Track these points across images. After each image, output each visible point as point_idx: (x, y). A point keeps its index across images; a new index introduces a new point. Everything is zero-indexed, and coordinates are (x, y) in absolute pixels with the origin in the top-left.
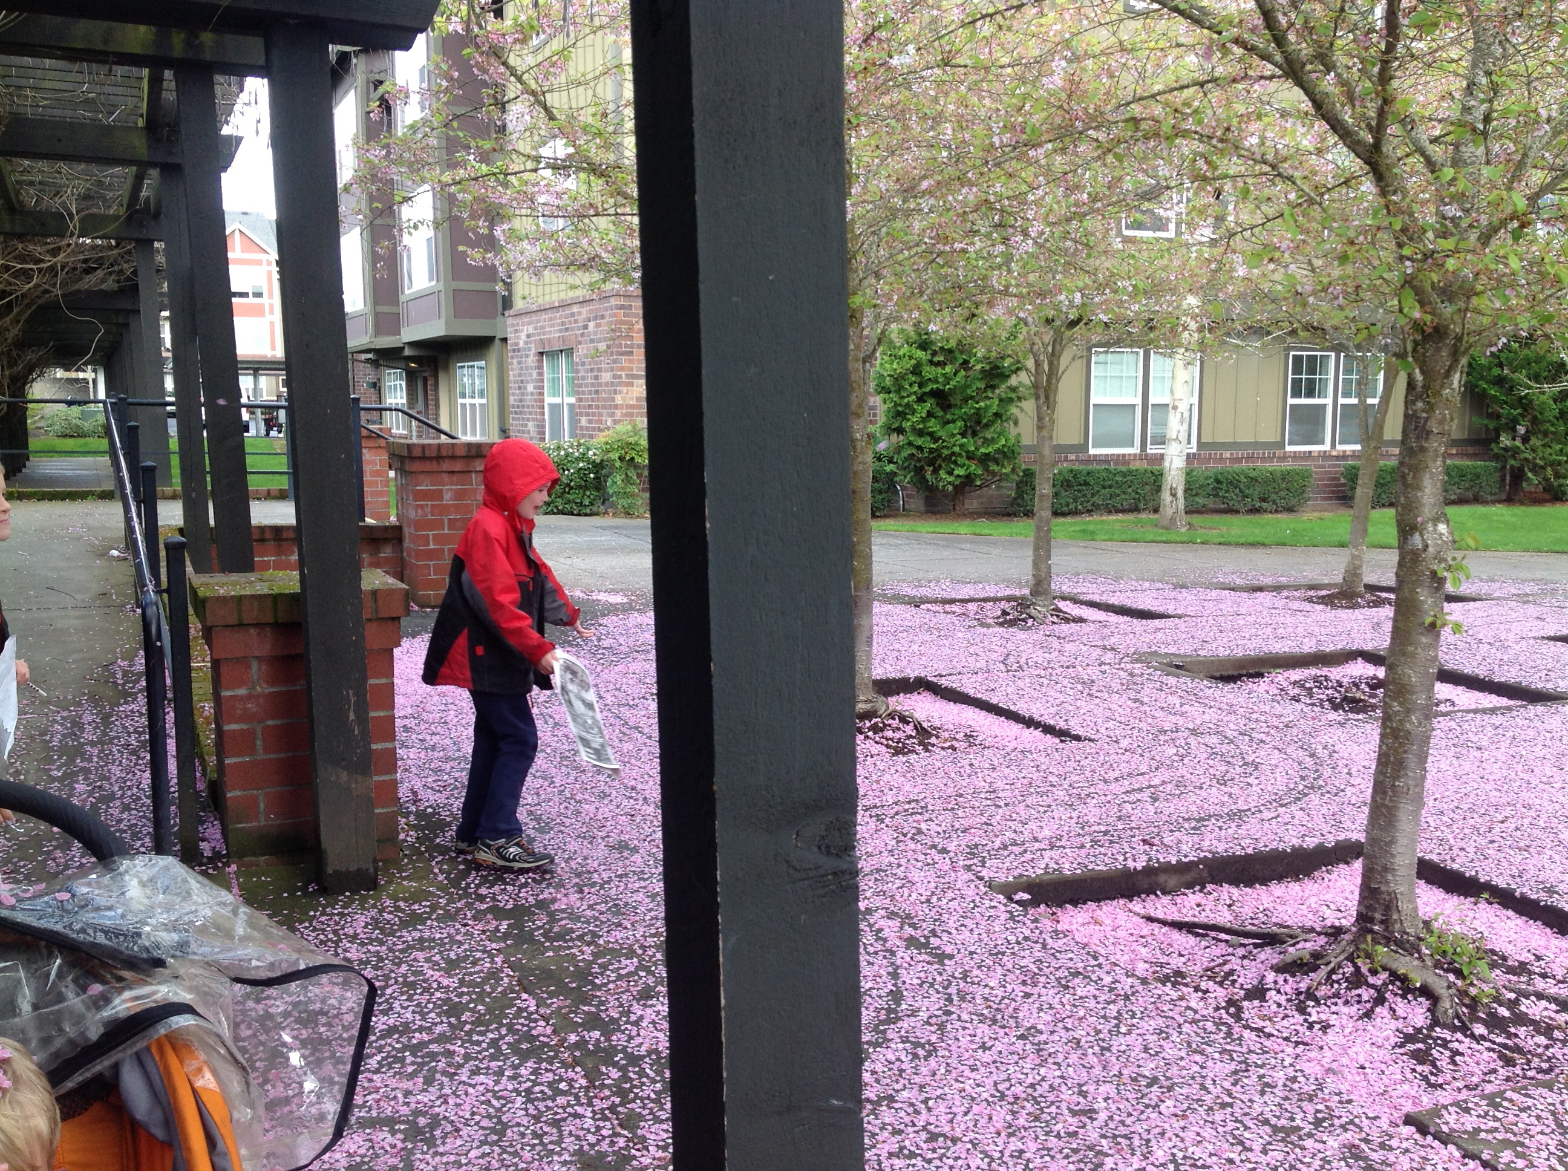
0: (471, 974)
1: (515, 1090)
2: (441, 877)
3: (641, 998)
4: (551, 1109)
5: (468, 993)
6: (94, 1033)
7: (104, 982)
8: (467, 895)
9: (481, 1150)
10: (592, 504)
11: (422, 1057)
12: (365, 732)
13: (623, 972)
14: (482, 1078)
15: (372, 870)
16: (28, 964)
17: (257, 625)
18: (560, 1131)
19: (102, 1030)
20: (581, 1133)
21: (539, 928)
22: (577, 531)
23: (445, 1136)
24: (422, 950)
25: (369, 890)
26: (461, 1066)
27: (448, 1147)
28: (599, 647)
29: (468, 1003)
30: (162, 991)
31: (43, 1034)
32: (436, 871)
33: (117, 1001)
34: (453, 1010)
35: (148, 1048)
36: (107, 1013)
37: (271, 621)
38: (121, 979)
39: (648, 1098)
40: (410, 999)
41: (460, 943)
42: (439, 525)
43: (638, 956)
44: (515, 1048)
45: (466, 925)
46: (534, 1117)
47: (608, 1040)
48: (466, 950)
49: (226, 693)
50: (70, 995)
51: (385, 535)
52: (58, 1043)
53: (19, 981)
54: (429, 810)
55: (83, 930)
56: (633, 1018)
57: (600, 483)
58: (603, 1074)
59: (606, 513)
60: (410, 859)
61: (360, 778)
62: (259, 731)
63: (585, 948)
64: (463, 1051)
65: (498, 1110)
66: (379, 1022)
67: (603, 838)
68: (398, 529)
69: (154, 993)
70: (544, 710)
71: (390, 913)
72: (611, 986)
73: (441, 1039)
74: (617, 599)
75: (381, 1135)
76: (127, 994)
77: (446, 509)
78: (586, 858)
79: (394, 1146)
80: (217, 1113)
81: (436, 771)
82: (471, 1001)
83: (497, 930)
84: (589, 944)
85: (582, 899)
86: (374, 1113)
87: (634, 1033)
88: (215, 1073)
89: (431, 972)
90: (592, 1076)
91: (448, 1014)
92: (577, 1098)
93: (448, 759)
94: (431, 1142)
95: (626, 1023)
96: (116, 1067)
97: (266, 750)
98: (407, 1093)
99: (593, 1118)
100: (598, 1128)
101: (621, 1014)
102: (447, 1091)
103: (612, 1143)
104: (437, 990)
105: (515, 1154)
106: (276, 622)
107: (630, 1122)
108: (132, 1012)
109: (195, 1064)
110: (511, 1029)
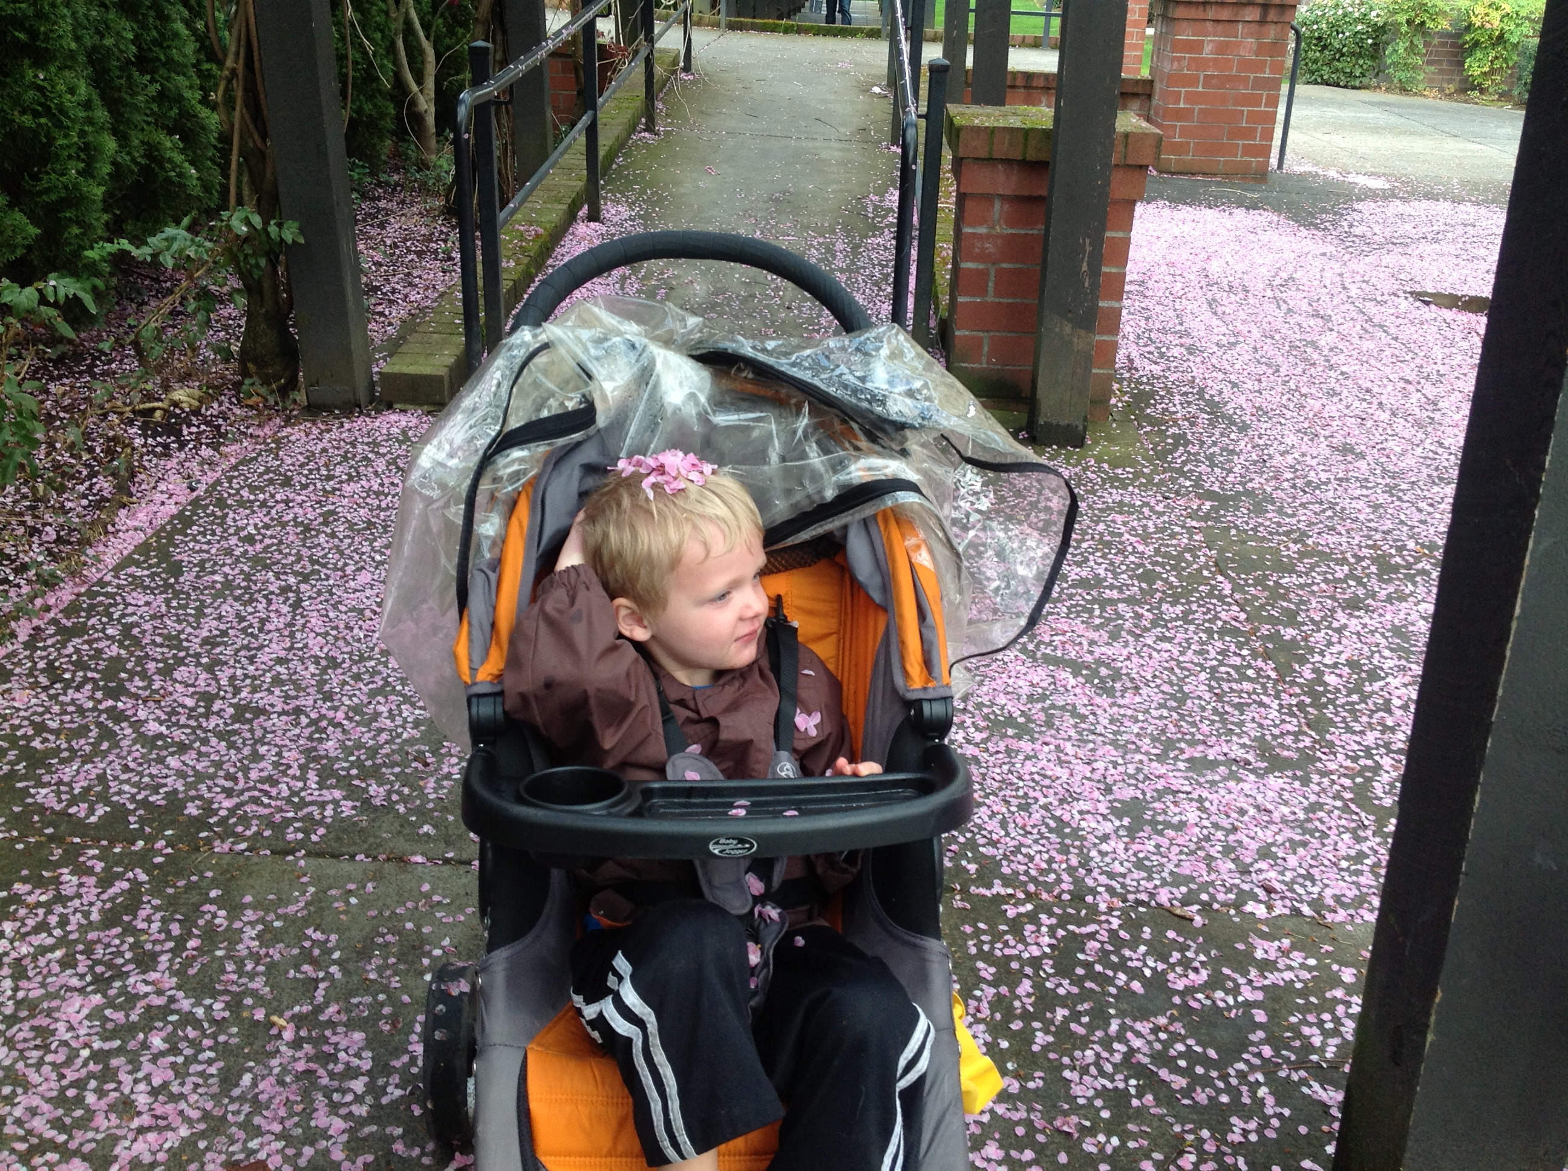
0: (1168, 546)
1: (1200, 665)
2: (1148, 448)
3: (1348, 607)
4: (1236, 691)
5: (1162, 564)
6: (830, 494)
7: (843, 448)
8: (1171, 468)
9: (1159, 712)
10: (1363, 75)
11: (1110, 613)
12: (1095, 285)
13: (1331, 577)
14: (1167, 646)
15: (1081, 428)
16: (779, 418)
17: (1006, 161)
18: (1243, 715)
19: (836, 493)
20: (1265, 722)
21: (1243, 515)
22: (1341, 105)
23: (1125, 690)
24: (1121, 513)
25: (1075, 447)
26: (1148, 630)
27: (1126, 701)
28: (1349, 234)
29: (1161, 572)
30: (892, 467)
31: (787, 485)
32: (1144, 440)
33: (853, 468)
34: (1148, 577)
35: (874, 516)
36: (842, 477)
37: (1020, 158)
38: (857, 449)
39: (1342, 706)
40: (1104, 556)
41: (1160, 515)
42: (1192, 81)
43: (1349, 564)
45: (1167, 498)
46: (1217, 694)
47: (1306, 639)
48: (1164, 522)
49: (967, 230)
50: (813, 454)
51: (1135, 90)
52: (798, 496)
53: (771, 433)
54: (1143, 379)
56: (1336, 625)
57: (1376, 51)
58: (1295, 671)
59: (1379, 87)
60: (1119, 425)
61: (1083, 333)
62: (993, 272)
63: (1291, 545)
64: (1151, 616)
65: (1182, 680)
66: (1071, 571)
67: (1326, 438)
68: (1149, 84)
69: (887, 467)
70: (1278, 294)
71: (1093, 472)
72: (1315, 588)
73: (1130, 600)
74: (1380, 184)
75: (1064, 675)
76: (862, 463)
77: (1201, 64)
78: (1304, 455)
80: (930, 589)
81: (1155, 342)
82: (1165, 571)
83: (1199, 509)
84: (1295, 542)
85: (1294, 496)
86: (1059, 653)
87: (1335, 640)
88: (931, 552)
89: (1127, 536)
90: (1284, 672)
91: (1140, 578)
92: (1264, 687)
93: (1168, 331)
94: (1111, 693)
95: (1328, 627)
96: (845, 528)
97: (998, 294)
98: (1092, 643)
99: (1279, 711)
100: (1283, 722)
101: (1323, 618)
102: (1131, 649)
103: (1297, 740)
104: (1131, 554)
105: (1193, 724)
106: (1024, 160)
107: (1320, 725)
108: (864, 480)
109: (914, 541)
110: (1202, 606)
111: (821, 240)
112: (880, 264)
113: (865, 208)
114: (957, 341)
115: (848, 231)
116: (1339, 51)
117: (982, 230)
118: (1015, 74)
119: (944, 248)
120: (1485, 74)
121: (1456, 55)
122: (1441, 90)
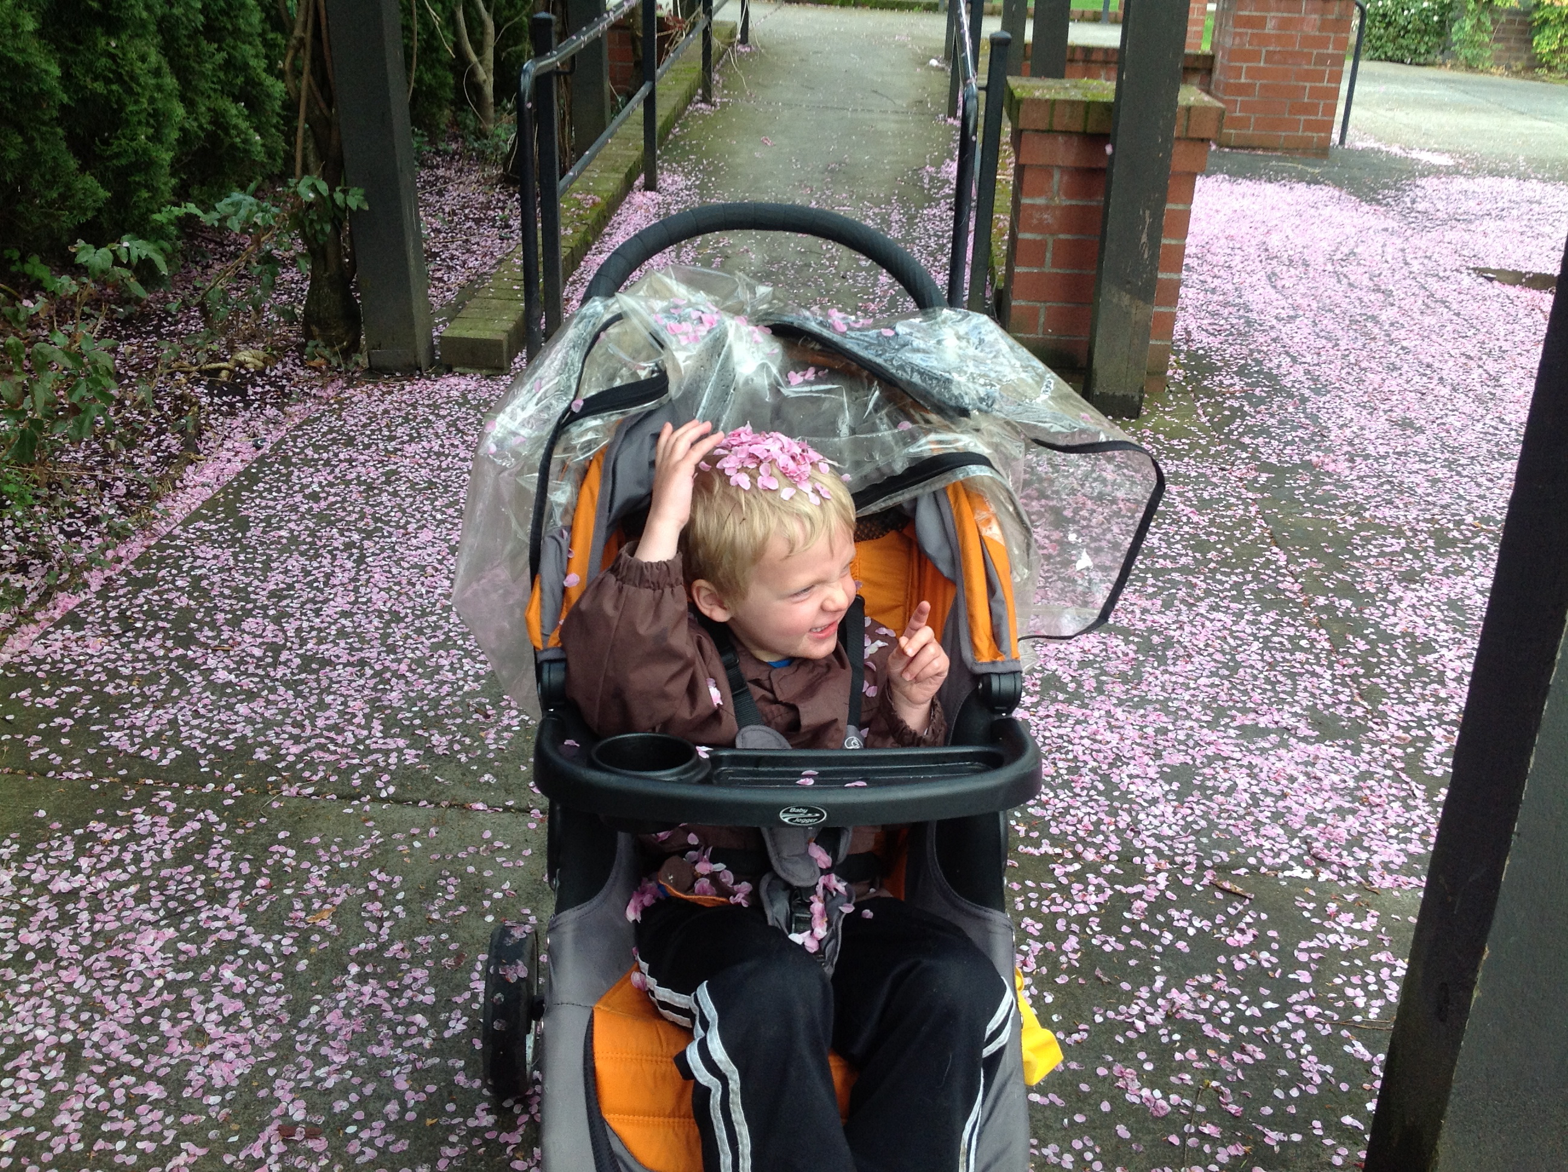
0: (1223, 517)
1: (1253, 635)
2: (1204, 419)
3: (1404, 579)
4: (1288, 661)
5: (1217, 534)
6: (899, 467)
7: (914, 422)
8: (1228, 439)
9: (1211, 680)
10: (1428, 52)
11: (1164, 582)
12: (1154, 256)
13: (1387, 550)
14: (1221, 616)
15: (1137, 398)
16: (851, 390)
17: (1066, 133)
18: (1295, 685)
19: (906, 466)
20: (1318, 692)
21: (1300, 487)
22: (1404, 82)
23: (1176, 658)
24: (1175, 484)
25: (1131, 418)
26: (1201, 599)
27: (1178, 669)
28: (1412, 210)
29: (1216, 543)
30: (964, 441)
31: (857, 458)
32: (1200, 412)
33: (923, 441)
34: (1202, 547)
35: (945, 490)
36: (913, 450)
37: (1081, 130)
38: (927, 422)
39: (1396, 677)
40: (1158, 527)
41: (1215, 486)
42: (1254, 56)
43: (1406, 537)
44: (1258, 595)
45: (1223, 469)
46: (1269, 664)
47: (1360, 611)
48: (1220, 493)
49: (1026, 201)
50: (883, 427)
51: (1196, 64)
52: (868, 469)
53: (842, 405)
54: (1201, 352)
55: (901, 367)
56: (1391, 597)
57: (1443, 28)
58: (1350, 642)
59: (1444, 64)
60: (1175, 397)
61: (1141, 304)
62: (1050, 243)
63: (1348, 518)
64: (1204, 586)
65: (1232, 648)
67: (1385, 412)
68: (1210, 59)
69: (957, 441)
70: (1339, 268)
71: (1149, 443)
72: (1372, 561)
73: (1184, 570)
74: (1444, 160)
75: (1115, 642)
76: (933, 437)
77: (1264, 39)
78: (1362, 428)
79: (1127, 655)
80: (1000, 564)
81: (1214, 314)
82: (1220, 541)
83: (1255, 480)
84: (1352, 514)
85: (1352, 469)
87: (1390, 611)
88: (1001, 526)
89: (1182, 506)
90: (1337, 643)
91: (1194, 548)
92: (1317, 656)
93: (1226, 304)
94: (1162, 660)
95: (1384, 600)
96: (915, 501)
97: (1054, 264)
98: (1144, 611)
99: (1332, 681)
100: (1336, 692)
101: (1379, 590)
102: (1184, 618)
103: (1349, 710)
104: (1186, 524)
105: (1245, 692)
106: (1085, 132)
107: (1373, 695)
108: (935, 454)
109: (985, 515)
110: (1256, 576)
111: (877, 210)
112: (935, 235)
113: (921, 180)
114: (1013, 312)
115: (903, 202)
116: (1405, 28)
117: (1040, 201)
118: (1075, 48)
119: (1002, 219)
120: (1554, 52)
121: (1523, 32)
122: (1508, 68)
